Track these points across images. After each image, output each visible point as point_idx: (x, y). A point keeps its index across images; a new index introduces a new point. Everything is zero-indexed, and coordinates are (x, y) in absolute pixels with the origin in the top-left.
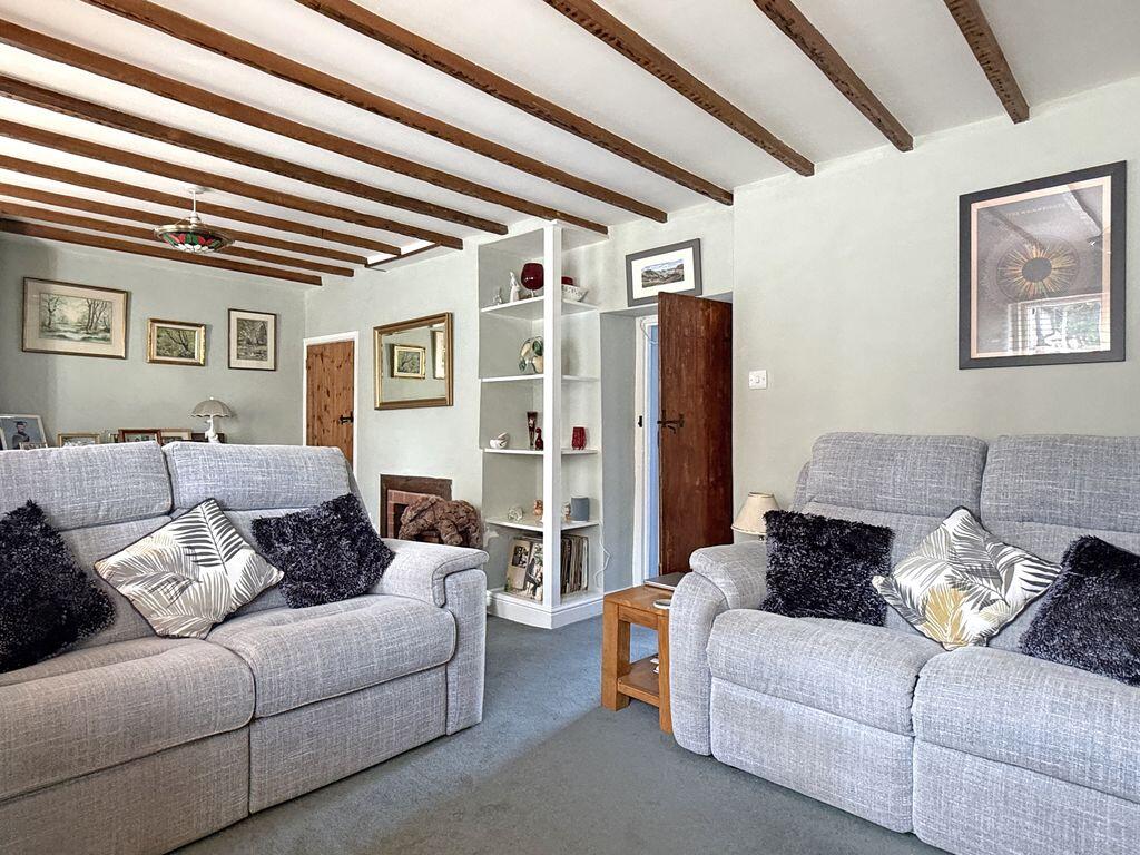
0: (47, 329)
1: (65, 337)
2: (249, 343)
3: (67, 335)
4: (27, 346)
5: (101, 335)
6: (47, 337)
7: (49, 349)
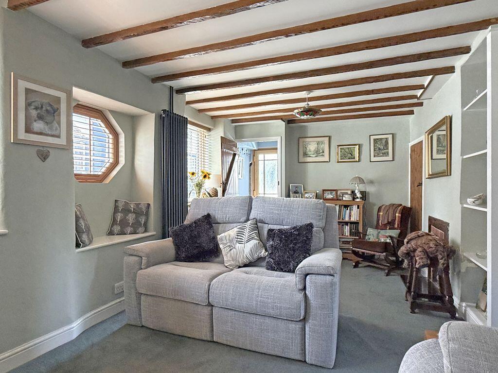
0: (305, 154)
1: (310, 156)
2: (379, 149)
3: (311, 155)
4: (300, 161)
5: (321, 154)
6: (305, 157)
7: (306, 161)
